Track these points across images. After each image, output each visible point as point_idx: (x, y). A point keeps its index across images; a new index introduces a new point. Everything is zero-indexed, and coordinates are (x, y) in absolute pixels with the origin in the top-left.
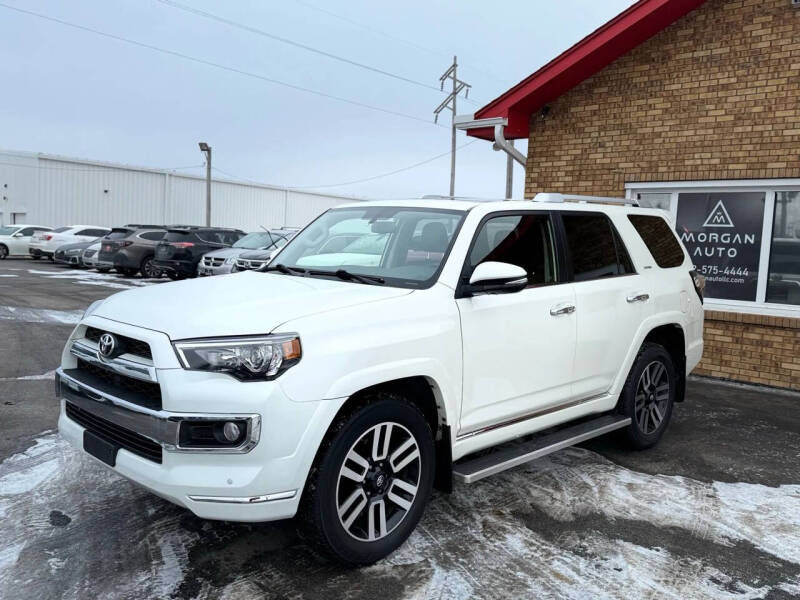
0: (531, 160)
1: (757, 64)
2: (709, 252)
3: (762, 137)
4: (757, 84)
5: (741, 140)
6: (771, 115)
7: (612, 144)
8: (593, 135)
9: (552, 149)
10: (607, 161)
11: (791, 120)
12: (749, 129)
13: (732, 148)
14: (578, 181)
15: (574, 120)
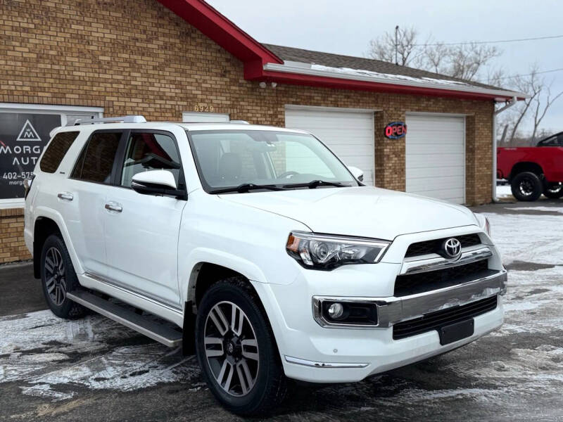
1: (48, 18)
2: (25, 161)
3: (59, 74)
4: (50, 33)
5: (44, 74)
12: (49, 66)
13: (38, 80)
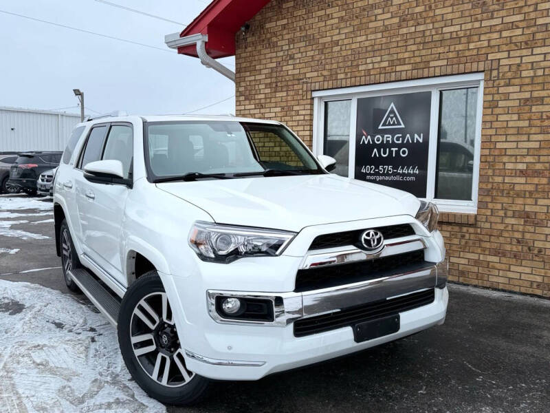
0: (238, 75)
2: (385, 153)
3: (424, 36)
5: (406, 41)
6: (431, 14)
7: (299, 55)
8: (284, 48)
9: (254, 63)
10: (297, 72)
11: (450, 16)
12: (413, 29)
13: (398, 50)
14: (275, 92)
15: (269, 36)
